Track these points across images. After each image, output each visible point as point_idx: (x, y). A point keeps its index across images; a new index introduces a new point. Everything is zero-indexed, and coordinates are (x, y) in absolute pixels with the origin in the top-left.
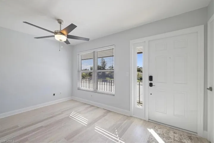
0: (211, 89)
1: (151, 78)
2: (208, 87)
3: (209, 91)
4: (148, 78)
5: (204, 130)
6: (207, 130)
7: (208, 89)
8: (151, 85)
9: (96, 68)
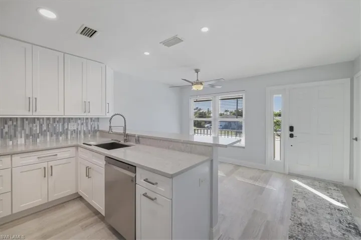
0: (356, 139)
1: (291, 129)
2: (354, 138)
3: (355, 141)
4: (288, 129)
5: (350, 179)
6: (353, 179)
7: (353, 139)
8: (291, 136)
9: (218, 116)
